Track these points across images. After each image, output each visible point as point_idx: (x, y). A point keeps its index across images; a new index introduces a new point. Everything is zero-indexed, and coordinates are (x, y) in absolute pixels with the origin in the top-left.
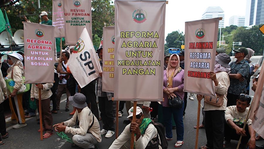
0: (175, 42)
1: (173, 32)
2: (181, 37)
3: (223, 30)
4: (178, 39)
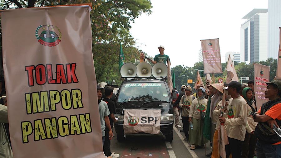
0: (179, 76)
1: (177, 66)
2: (185, 72)
3: (224, 65)
4: (182, 73)
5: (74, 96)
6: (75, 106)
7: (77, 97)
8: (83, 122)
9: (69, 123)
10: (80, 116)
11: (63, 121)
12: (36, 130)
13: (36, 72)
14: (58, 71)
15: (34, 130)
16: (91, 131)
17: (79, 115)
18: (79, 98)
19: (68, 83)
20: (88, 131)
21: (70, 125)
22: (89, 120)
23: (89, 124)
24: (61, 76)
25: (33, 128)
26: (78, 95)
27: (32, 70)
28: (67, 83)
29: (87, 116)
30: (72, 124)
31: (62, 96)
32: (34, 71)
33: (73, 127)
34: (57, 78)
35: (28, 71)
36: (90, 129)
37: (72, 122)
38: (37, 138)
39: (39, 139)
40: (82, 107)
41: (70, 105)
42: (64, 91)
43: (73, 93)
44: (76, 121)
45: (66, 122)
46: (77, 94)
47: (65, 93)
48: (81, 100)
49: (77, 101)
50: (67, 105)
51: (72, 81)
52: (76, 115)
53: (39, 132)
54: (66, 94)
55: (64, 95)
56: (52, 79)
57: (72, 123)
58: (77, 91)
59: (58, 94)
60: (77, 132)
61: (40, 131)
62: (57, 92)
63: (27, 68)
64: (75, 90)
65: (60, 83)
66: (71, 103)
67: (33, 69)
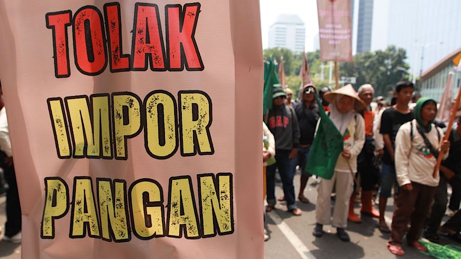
5: (187, 115)
6: (189, 147)
7: (195, 117)
8: (209, 200)
9: (165, 204)
10: (202, 179)
11: (146, 195)
12: (77, 208)
13: (76, 31)
14: (141, 26)
15: (71, 205)
16: (230, 229)
17: (199, 176)
18: (203, 123)
19: (171, 70)
20: (222, 230)
21: (166, 210)
22: (228, 194)
23: (228, 206)
24: (150, 45)
25: (71, 201)
26: (201, 113)
27: (66, 26)
28: (167, 67)
29: (224, 181)
30: (175, 205)
31: (148, 114)
32: (70, 29)
33: (176, 214)
34: (136, 51)
35: (53, 28)
36: (229, 224)
37: (175, 199)
38: (78, 230)
39: (82, 234)
40: (210, 150)
41: (170, 144)
42: (156, 95)
43: (183, 104)
44: (187, 194)
45: (155, 197)
46: (195, 107)
47: (158, 102)
48: (207, 128)
49: (194, 132)
50: (162, 142)
51: (184, 65)
52: (188, 177)
53: (83, 214)
54: (160, 108)
55: (155, 110)
56: (119, 54)
57: (173, 200)
58: (198, 99)
59: (136, 104)
60: (188, 231)
61: (87, 212)
62: (133, 98)
63: (53, 20)
64: (191, 95)
65: (145, 69)
66: (174, 138)
67: (68, 22)
